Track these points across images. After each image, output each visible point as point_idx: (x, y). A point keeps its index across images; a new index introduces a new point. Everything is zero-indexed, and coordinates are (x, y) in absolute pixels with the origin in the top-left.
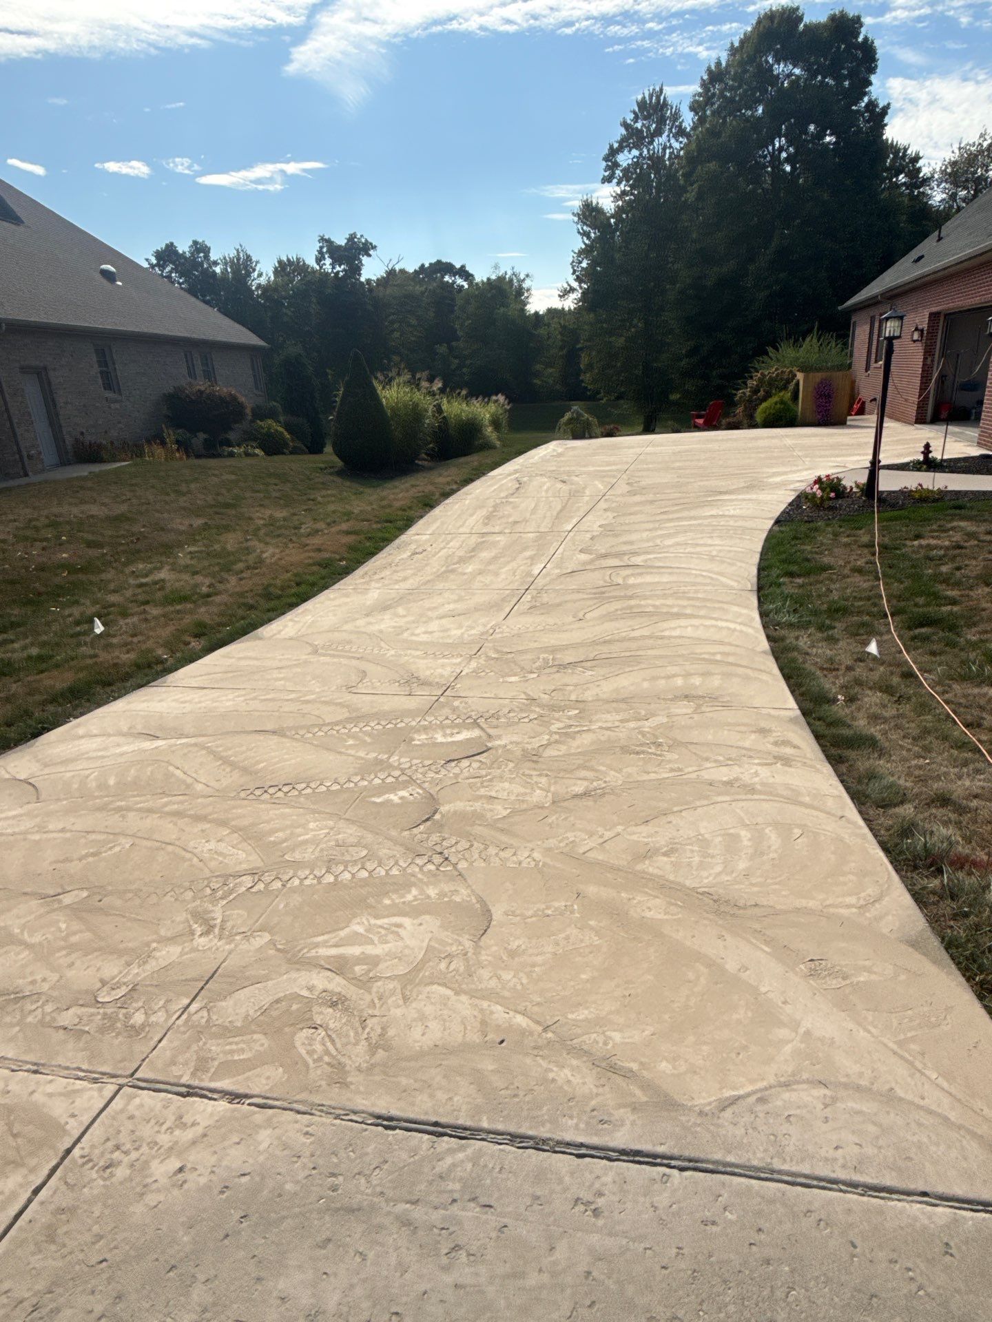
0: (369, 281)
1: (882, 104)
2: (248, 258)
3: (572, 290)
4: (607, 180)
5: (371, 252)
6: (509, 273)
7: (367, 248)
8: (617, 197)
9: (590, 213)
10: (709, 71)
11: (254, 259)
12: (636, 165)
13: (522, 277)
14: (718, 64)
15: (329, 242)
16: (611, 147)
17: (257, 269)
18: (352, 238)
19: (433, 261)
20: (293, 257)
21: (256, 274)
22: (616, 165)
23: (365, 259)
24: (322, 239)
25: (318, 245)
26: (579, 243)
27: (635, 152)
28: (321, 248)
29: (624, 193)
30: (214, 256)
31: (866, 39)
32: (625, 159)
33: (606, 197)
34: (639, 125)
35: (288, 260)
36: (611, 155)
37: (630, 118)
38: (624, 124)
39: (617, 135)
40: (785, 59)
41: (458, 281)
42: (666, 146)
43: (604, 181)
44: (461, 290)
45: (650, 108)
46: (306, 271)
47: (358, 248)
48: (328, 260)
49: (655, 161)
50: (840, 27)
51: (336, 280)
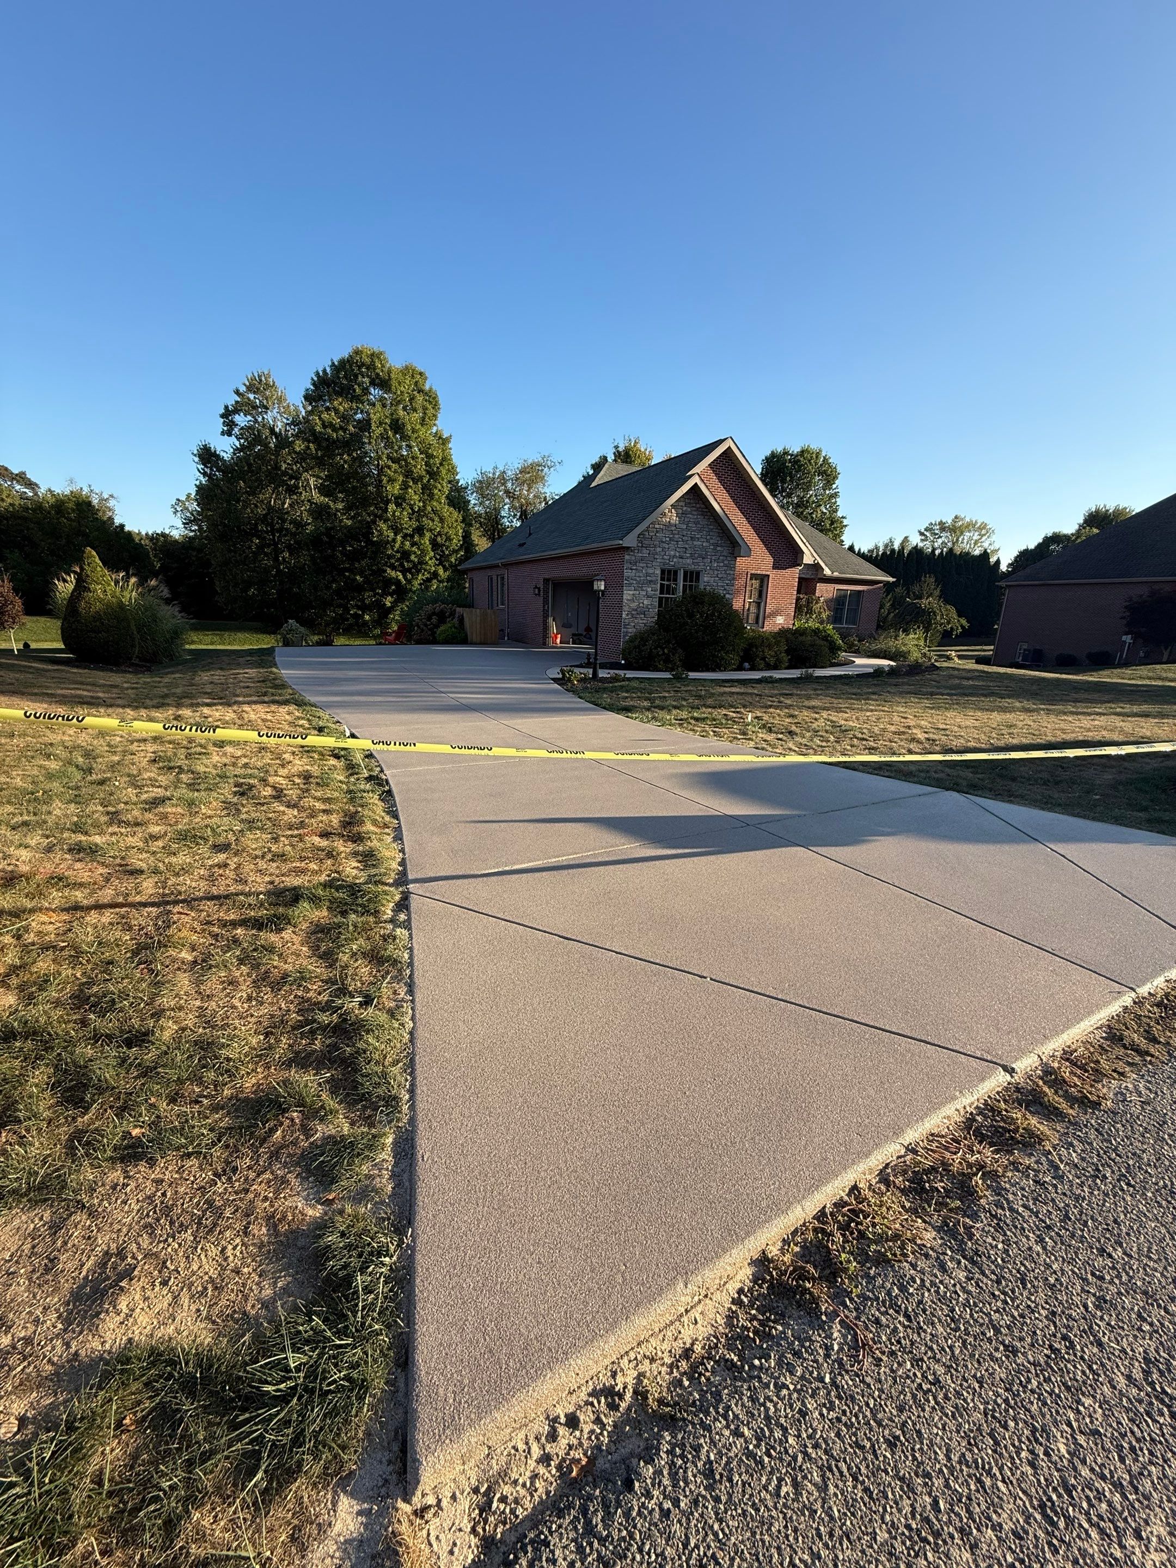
1: (446, 435)
4: (229, 433)
6: (87, 490)
8: (237, 450)
9: (207, 456)
10: (317, 374)
12: (250, 428)
13: (106, 496)
14: (324, 371)
16: (226, 407)
22: (233, 424)
26: (201, 480)
27: (249, 418)
29: (242, 447)
31: (430, 390)
32: (241, 420)
33: (226, 447)
34: (251, 396)
36: (227, 414)
37: (242, 389)
38: (237, 392)
39: (232, 399)
40: (378, 385)
41: (18, 487)
42: (276, 419)
43: (223, 433)
44: (23, 496)
45: (258, 385)
49: (271, 429)
50: (413, 376)
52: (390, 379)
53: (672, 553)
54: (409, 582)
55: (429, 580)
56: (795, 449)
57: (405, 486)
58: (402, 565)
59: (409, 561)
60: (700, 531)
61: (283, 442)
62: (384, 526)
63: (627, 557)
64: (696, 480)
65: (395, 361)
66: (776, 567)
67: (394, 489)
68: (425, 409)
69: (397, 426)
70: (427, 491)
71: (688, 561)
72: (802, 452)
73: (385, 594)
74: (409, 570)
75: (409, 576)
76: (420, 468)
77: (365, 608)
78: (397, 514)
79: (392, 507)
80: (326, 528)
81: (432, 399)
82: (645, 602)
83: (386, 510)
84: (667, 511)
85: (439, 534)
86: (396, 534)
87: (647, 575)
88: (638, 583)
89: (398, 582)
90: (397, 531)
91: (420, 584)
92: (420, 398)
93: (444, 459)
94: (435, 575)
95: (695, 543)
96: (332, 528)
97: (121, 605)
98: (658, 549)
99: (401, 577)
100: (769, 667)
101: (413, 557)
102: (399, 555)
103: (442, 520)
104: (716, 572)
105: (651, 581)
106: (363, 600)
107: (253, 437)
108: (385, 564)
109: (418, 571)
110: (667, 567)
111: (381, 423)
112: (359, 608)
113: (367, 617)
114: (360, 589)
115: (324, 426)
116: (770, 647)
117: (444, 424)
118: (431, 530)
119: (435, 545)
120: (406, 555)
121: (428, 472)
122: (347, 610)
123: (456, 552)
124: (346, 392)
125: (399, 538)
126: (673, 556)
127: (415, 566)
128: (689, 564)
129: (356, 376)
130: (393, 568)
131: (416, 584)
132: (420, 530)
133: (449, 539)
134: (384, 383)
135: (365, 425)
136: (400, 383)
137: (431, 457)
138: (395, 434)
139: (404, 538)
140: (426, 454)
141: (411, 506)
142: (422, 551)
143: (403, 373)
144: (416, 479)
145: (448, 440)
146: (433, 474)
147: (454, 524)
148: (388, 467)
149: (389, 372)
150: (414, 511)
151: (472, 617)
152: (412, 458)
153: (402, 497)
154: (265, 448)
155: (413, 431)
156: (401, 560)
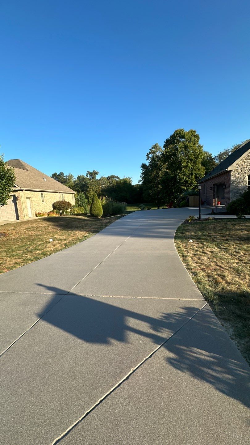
0: (97, 179)
1: (202, 145)
2: (72, 175)
3: (141, 181)
4: (148, 159)
6: (128, 177)
7: (97, 173)
9: (144, 166)
10: (166, 140)
12: (153, 157)
14: (168, 139)
15: (89, 172)
16: (147, 153)
18: (94, 171)
19: (111, 175)
20: (81, 175)
21: (73, 178)
22: (149, 157)
23: (97, 175)
25: (87, 173)
26: (141, 171)
27: (153, 155)
29: (150, 162)
30: (64, 175)
31: (197, 134)
32: (151, 156)
33: (147, 163)
34: (153, 150)
35: (80, 176)
36: (147, 156)
38: (150, 149)
39: (149, 151)
40: (181, 138)
41: (117, 179)
42: (158, 154)
43: (146, 160)
44: (117, 181)
45: (155, 147)
46: (84, 178)
47: (95, 173)
48: (89, 176)
49: (157, 156)
50: (192, 132)
51: (90, 179)
54: (188, 189)
57: (187, 163)
61: (159, 158)
62: (180, 175)
63: (231, 174)
65: (186, 130)
67: (185, 164)
69: (186, 147)
70: (195, 163)
74: (188, 186)
75: (188, 187)
76: (192, 157)
78: (185, 170)
79: (183, 169)
81: (197, 137)
82: (241, 189)
83: (181, 170)
85: (198, 174)
86: (184, 176)
90: (184, 175)
92: (193, 138)
93: (200, 153)
96: (168, 178)
99: (185, 188)
101: (189, 182)
102: (185, 182)
103: (199, 169)
107: (153, 159)
108: (181, 185)
109: (191, 186)
111: (181, 148)
115: (167, 153)
117: (200, 143)
118: (195, 173)
119: (196, 177)
120: (187, 182)
121: (195, 157)
124: (174, 143)
125: (185, 177)
127: (190, 184)
129: (175, 138)
130: (183, 186)
132: (192, 174)
133: (201, 174)
134: (183, 137)
135: (177, 149)
136: (187, 136)
137: (196, 153)
138: (185, 149)
139: (187, 177)
140: (195, 152)
141: (189, 168)
142: (192, 180)
143: (189, 132)
144: (191, 160)
145: (202, 147)
146: (196, 158)
147: (203, 170)
148: (183, 159)
149: (184, 134)
150: (190, 169)
151: (191, 198)
152: (190, 155)
153: (187, 166)
154: (155, 161)
155: (190, 147)
156: (186, 184)
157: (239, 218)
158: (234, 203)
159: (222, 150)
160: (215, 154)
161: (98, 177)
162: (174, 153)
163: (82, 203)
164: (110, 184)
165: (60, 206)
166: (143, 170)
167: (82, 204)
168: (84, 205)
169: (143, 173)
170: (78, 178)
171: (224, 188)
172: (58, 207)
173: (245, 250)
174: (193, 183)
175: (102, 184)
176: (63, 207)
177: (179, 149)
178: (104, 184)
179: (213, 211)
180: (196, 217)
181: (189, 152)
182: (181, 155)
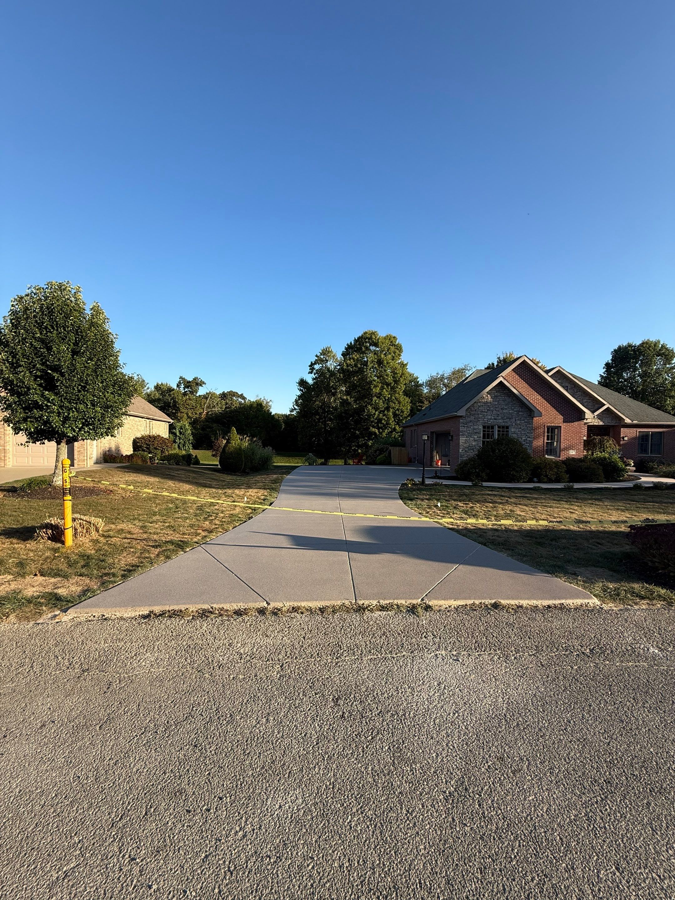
0: (200, 396)
1: (405, 363)
2: (143, 381)
3: (295, 409)
4: (311, 373)
5: (203, 385)
6: (262, 399)
7: (201, 384)
8: (314, 379)
9: (302, 383)
10: (348, 344)
11: (146, 382)
12: (321, 369)
13: (268, 401)
14: (351, 343)
15: (184, 379)
16: (312, 362)
17: (147, 386)
18: (195, 379)
19: (229, 391)
20: (164, 382)
21: (146, 388)
22: (314, 369)
23: (199, 387)
24: (181, 378)
25: (178, 380)
26: (299, 393)
27: (321, 365)
28: (180, 381)
29: (316, 378)
31: (398, 343)
32: (317, 367)
33: (310, 379)
34: (322, 357)
35: (162, 384)
36: (312, 365)
37: (319, 354)
38: (317, 356)
39: (314, 359)
40: (373, 345)
41: (240, 400)
42: (331, 365)
43: (309, 373)
44: (240, 403)
45: (326, 352)
46: (170, 390)
47: (198, 383)
48: (183, 386)
49: (328, 369)
50: (390, 339)
51: (185, 394)
52: (378, 342)
53: (489, 417)
54: (381, 433)
55: (391, 432)
56: (637, 342)
57: (382, 388)
58: (378, 425)
59: (381, 423)
60: (506, 405)
61: (332, 374)
62: (370, 407)
63: (461, 421)
64: (500, 379)
65: (382, 334)
66: (564, 421)
67: (378, 390)
68: (395, 353)
69: (380, 362)
70: (393, 390)
71: (500, 421)
72: (643, 343)
73: (370, 439)
74: (381, 428)
75: (381, 430)
76: (390, 379)
77: (359, 446)
78: (377, 401)
79: (375, 398)
80: (345, 410)
81: (399, 348)
82: (473, 444)
83: (372, 400)
84: (485, 396)
85: (398, 410)
86: (376, 411)
87: (474, 429)
88: (469, 433)
89: (375, 433)
90: (376, 409)
91: (386, 434)
92: (392, 348)
93: (403, 374)
94: (394, 429)
95: (504, 411)
96: (347, 410)
97: (240, 449)
98: (480, 416)
99: (377, 431)
100: (550, 481)
101: (383, 421)
102: (376, 421)
103: (399, 403)
104: (519, 426)
105: (476, 433)
106: (358, 443)
107: (321, 373)
108: (370, 425)
109: (386, 428)
110: (486, 424)
111: (372, 362)
112: (356, 446)
113: (360, 451)
114: (357, 437)
115: (348, 366)
116: (551, 469)
117: (404, 358)
118: (393, 408)
119: (395, 415)
120: (380, 420)
121: (394, 381)
122: (351, 447)
123: (406, 418)
124: (359, 350)
125: (377, 413)
126: (489, 419)
127: (384, 425)
128: (500, 422)
129: (363, 343)
130: (374, 427)
131: (384, 435)
132: (388, 409)
133: (403, 412)
134: (375, 344)
135: (366, 364)
136: (383, 343)
137: (396, 373)
138: (379, 366)
139: (380, 412)
140: (394, 372)
141: (385, 397)
142: (388, 418)
143: (385, 338)
144: (388, 384)
145: (406, 365)
146: (396, 382)
147: (406, 404)
148: (374, 381)
149: (378, 339)
150: (386, 400)
151: (395, 451)
152: (386, 375)
153: (380, 394)
154: (325, 377)
155: (387, 363)
156: (377, 423)
157: (475, 485)
158: (465, 463)
159: (434, 374)
160: (423, 379)
161: (202, 391)
162: (359, 368)
163: (183, 442)
164: (226, 407)
165: (149, 445)
166: (300, 390)
167: (184, 445)
168: (187, 447)
169: (300, 397)
170: (157, 387)
171: (450, 440)
172: (145, 446)
173: (495, 516)
174: (390, 424)
175: (208, 407)
176: (156, 449)
177: (369, 363)
178: (214, 407)
179: (436, 473)
180: (418, 480)
181: (385, 371)
182: (371, 375)
